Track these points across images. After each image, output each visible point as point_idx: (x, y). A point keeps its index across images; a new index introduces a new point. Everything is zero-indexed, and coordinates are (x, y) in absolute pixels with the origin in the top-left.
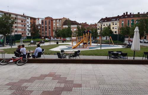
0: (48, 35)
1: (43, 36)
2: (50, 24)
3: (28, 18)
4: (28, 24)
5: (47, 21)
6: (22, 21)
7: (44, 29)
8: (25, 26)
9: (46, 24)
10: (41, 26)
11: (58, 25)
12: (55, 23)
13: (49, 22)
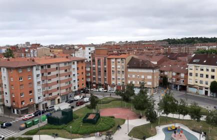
0: (102, 83)
1: (94, 83)
2: (105, 65)
3: (74, 63)
4: (73, 73)
5: (101, 60)
6: (66, 71)
7: (96, 71)
8: (69, 76)
9: (99, 63)
10: (90, 67)
11: (118, 67)
12: (115, 64)
13: (105, 62)
